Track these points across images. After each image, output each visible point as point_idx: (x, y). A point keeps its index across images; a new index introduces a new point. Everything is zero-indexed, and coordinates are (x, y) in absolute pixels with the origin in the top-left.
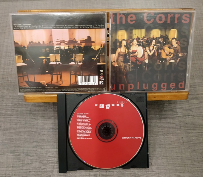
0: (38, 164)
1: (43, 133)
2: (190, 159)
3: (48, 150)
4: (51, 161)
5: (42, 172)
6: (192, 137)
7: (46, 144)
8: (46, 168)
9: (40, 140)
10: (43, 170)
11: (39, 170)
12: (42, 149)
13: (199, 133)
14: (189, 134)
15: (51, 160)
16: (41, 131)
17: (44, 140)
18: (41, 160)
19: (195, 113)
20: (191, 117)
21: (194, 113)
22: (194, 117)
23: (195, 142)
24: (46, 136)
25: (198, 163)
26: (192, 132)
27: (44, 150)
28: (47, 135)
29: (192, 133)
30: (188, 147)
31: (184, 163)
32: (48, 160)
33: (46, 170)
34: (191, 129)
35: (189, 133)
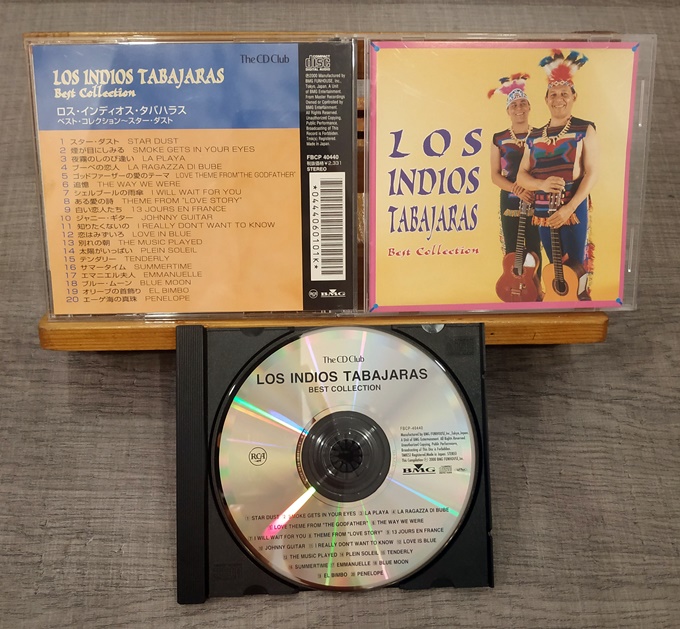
0: (11, 538)
1: (37, 435)
2: (546, 539)
3: (50, 492)
4: (57, 531)
5: (22, 564)
6: (559, 468)
7: (45, 473)
8: (39, 552)
9: (26, 457)
10: (30, 560)
11: (13, 559)
12: (32, 488)
13: (583, 455)
14: (548, 457)
15: (58, 525)
16: (32, 428)
17: (38, 458)
18: (22, 525)
19: (574, 388)
20: (557, 398)
21: (569, 387)
22: (569, 400)
23: (566, 485)
24: (47, 446)
25: (575, 553)
26: (559, 448)
27: (36, 491)
28: (50, 443)
29: (558, 452)
30: (540, 499)
31: (522, 552)
32: (49, 525)
33: (37, 559)
34: (554, 441)
35: (548, 453)
